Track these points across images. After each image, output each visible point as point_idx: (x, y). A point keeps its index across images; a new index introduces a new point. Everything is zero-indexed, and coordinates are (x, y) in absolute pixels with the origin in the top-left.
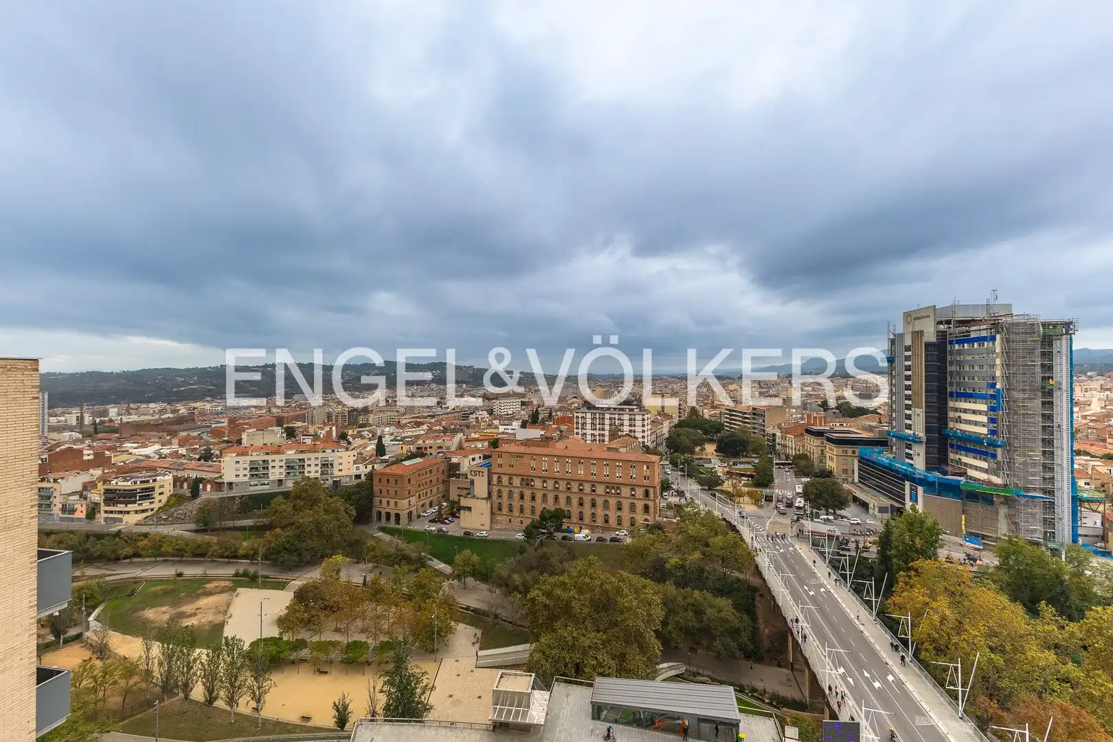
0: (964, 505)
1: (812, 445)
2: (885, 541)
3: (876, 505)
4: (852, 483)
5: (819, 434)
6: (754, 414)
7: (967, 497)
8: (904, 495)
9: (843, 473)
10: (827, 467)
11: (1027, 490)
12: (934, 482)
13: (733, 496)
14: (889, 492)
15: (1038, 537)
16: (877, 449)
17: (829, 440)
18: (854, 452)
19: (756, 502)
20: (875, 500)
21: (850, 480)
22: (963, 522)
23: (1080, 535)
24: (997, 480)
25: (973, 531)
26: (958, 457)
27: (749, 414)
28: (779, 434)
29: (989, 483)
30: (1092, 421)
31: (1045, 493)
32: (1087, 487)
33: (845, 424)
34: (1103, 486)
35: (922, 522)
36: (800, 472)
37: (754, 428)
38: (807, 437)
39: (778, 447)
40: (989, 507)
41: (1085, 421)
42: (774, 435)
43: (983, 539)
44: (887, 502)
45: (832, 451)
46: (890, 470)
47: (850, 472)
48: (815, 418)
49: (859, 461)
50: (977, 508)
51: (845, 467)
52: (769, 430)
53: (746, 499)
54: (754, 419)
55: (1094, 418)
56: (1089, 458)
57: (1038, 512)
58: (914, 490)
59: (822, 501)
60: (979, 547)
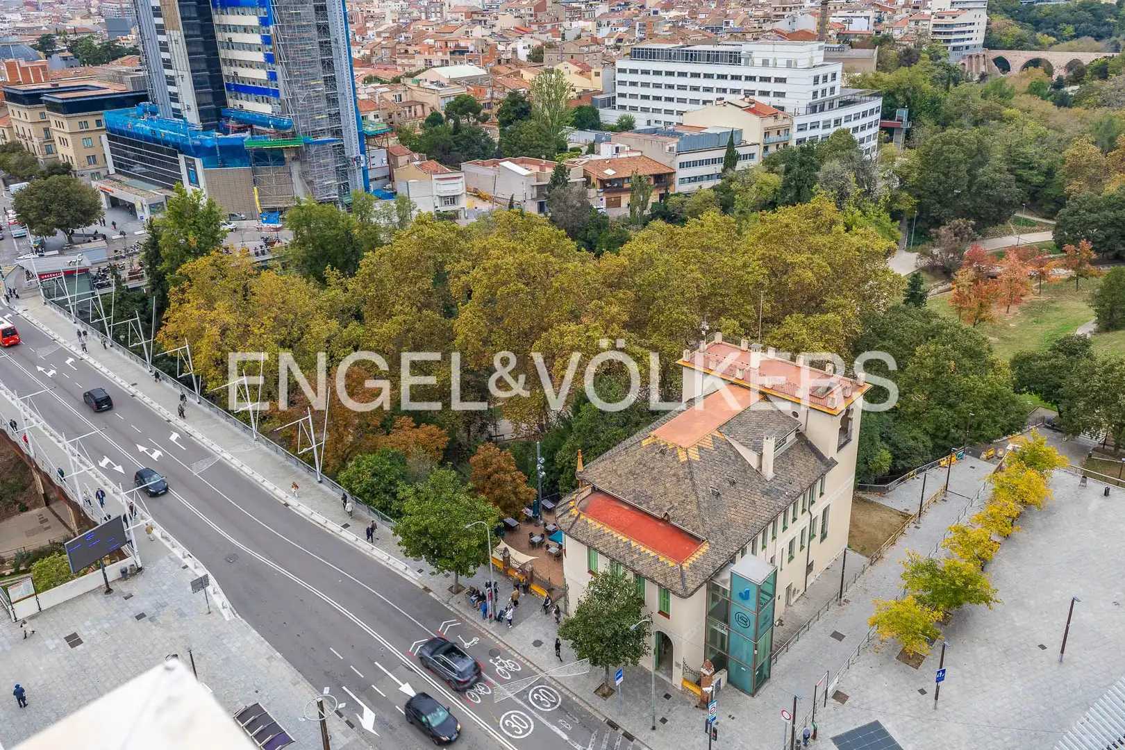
0: (254, 172)
1: (24, 122)
2: (153, 251)
3: (144, 203)
4: (105, 177)
5: (32, 99)
7: (256, 160)
8: (180, 176)
9: (90, 164)
10: (61, 158)
11: (316, 134)
12: (214, 148)
14: (163, 178)
15: (334, 194)
17: (53, 107)
18: (99, 123)
20: (142, 195)
21: (101, 171)
22: (257, 197)
23: (371, 180)
25: (269, 206)
26: (238, 102)
30: (386, 39)
31: (333, 135)
32: (377, 120)
34: (389, 117)
38: (12, 107)
40: (281, 168)
41: (378, 40)
43: (279, 213)
44: (158, 194)
45: (63, 127)
46: (157, 141)
47: (99, 158)
48: (24, 70)
49: (109, 137)
50: (269, 173)
51: (91, 152)
55: (387, 35)
56: (378, 84)
57: (329, 161)
58: (190, 166)
59: (53, 219)
60: (279, 226)
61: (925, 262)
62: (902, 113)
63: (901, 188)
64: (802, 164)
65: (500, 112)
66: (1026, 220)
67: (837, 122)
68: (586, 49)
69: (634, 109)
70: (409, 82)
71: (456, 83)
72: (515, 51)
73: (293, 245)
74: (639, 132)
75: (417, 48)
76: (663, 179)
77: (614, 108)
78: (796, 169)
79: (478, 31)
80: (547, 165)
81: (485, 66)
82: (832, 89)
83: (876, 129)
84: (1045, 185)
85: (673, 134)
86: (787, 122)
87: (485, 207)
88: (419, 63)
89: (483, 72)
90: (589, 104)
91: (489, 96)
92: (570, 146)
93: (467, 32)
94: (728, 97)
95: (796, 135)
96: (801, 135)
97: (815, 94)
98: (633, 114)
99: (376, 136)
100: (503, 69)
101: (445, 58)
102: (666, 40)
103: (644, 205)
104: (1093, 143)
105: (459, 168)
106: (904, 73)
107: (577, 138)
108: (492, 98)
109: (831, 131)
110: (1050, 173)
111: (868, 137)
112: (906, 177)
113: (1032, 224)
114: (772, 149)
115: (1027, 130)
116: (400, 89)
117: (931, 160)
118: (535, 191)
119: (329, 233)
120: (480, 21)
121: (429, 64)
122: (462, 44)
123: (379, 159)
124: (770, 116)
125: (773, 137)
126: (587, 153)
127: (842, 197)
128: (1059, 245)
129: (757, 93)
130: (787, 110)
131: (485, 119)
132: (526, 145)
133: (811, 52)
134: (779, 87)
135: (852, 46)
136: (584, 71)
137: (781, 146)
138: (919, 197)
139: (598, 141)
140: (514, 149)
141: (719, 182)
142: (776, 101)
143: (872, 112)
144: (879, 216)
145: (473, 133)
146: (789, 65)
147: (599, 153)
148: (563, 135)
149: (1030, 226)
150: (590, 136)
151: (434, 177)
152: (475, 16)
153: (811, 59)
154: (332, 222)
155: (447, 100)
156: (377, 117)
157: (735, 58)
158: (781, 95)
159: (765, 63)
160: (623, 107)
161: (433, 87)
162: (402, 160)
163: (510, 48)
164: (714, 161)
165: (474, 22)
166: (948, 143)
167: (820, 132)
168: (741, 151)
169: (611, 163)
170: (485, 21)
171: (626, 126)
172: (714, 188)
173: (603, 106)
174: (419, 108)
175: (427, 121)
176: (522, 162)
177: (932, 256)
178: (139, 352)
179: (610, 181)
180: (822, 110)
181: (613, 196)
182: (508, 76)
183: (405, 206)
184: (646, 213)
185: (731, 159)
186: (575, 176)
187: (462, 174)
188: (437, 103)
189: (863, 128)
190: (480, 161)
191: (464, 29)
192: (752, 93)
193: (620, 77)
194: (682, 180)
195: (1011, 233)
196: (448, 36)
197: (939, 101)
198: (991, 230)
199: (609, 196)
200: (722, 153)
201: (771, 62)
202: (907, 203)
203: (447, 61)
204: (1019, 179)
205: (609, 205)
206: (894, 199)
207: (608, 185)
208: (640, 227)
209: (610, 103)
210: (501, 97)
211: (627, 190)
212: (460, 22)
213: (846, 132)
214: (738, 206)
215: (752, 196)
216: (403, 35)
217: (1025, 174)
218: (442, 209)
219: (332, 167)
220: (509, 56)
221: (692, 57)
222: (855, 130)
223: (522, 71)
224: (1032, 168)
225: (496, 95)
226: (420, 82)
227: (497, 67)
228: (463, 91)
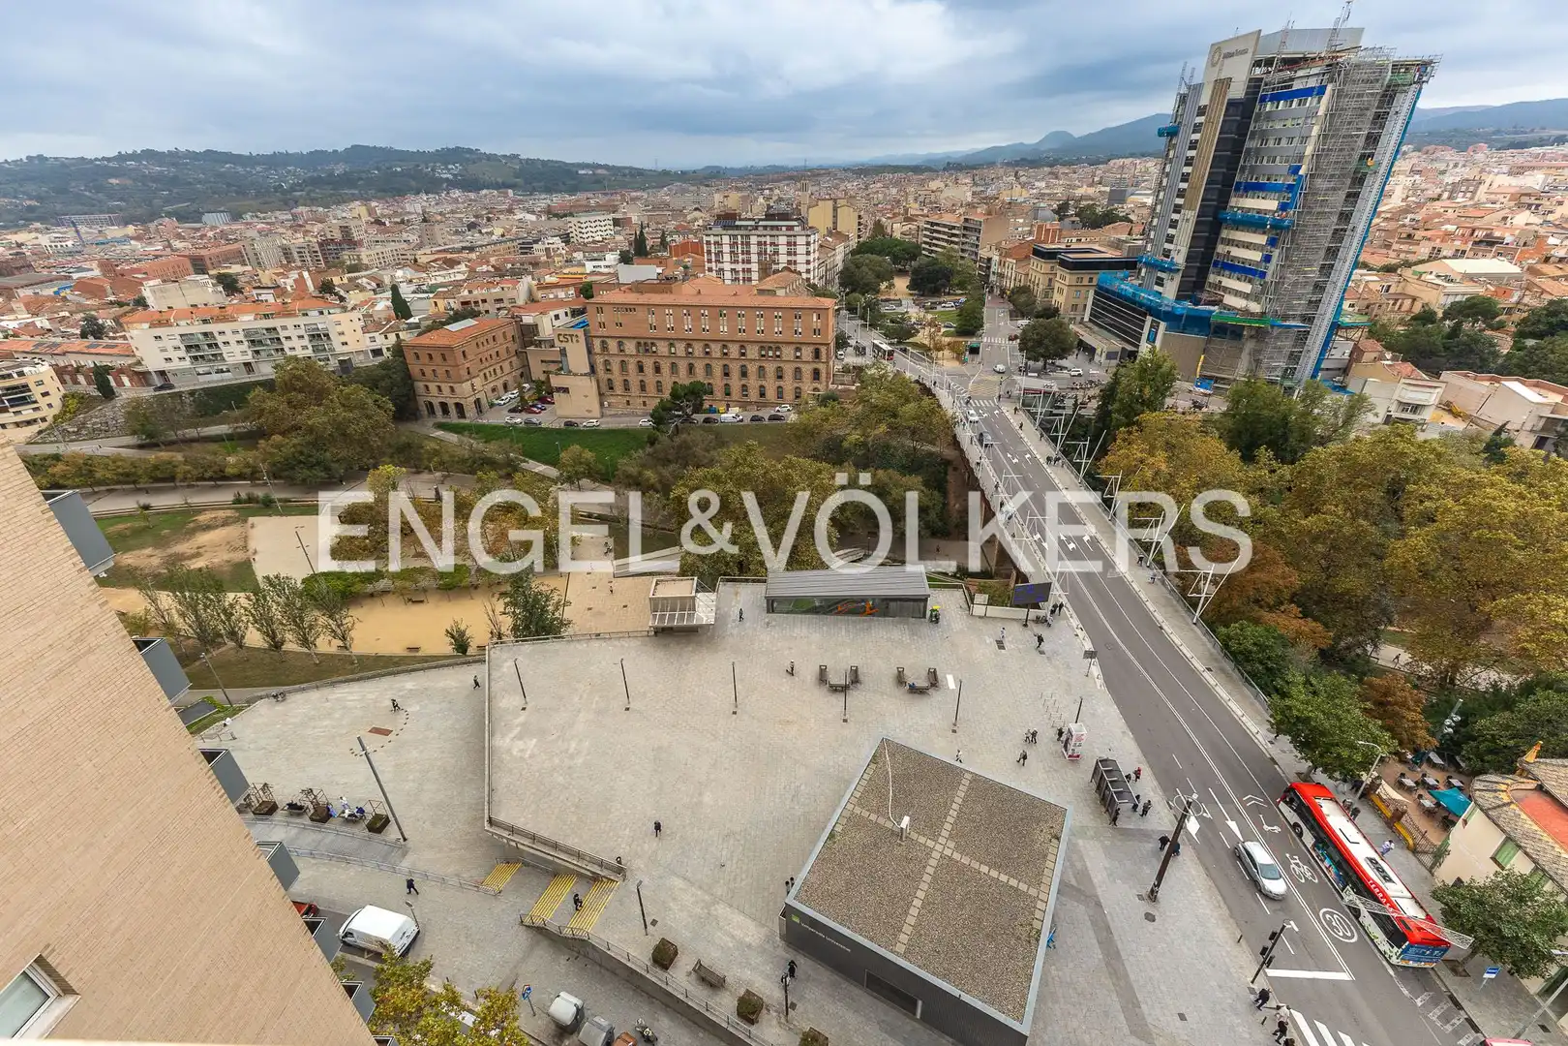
0: (1208, 342)
1: (1038, 272)
2: (1108, 394)
3: (1104, 349)
4: (1080, 323)
5: (1049, 255)
6: (965, 228)
7: (1215, 332)
8: (1141, 334)
9: (1072, 310)
10: (1053, 302)
11: (1285, 317)
12: (1182, 316)
13: (930, 349)
14: (1125, 332)
15: (1276, 375)
16: (1120, 274)
17: (1064, 264)
18: (1091, 280)
19: (959, 357)
20: (1103, 343)
21: (1078, 318)
22: (1200, 364)
23: (1323, 369)
24: (1255, 307)
25: (1208, 374)
27: (959, 228)
28: (996, 258)
29: (1246, 312)
31: (1303, 321)
32: (1351, 309)
33: (1083, 240)
34: (1367, 307)
35: (1158, 367)
36: (1017, 313)
37: (963, 251)
38: (1034, 260)
39: (993, 278)
40: (1235, 343)
42: (989, 260)
43: (1216, 382)
44: (1117, 345)
45: (1064, 279)
46: (1134, 303)
47: (1080, 307)
48: (1048, 231)
49: (1096, 293)
50: (1223, 345)
51: (1077, 303)
52: (983, 253)
53: (947, 353)
54: (964, 236)
55: (1388, 215)
56: (1365, 271)
57: (1287, 344)
58: (1155, 326)
59: (1039, 350)
60: (1208, 392)
65: (1525, 321)
70: (1408, 273)
71: (1472, 280)
73: (1224, 414)
75: (1427, 234)
79: (1523, 218)
81: (1520, 263)
87: (1458, 426)
88: (1424, 250)
89: (1516, 269)
91: (1515, 299)
93: (1505, 219)
99: (1349, 327)
101: (1463, 248)
105: (1438, 376)
108: (1518, 303)
116: (1393, 279)
118: (1541, 423)
119: (1266, 412)
120: (1529, 206)
121: (1435, 255)
122: (1497, 234)
123: (1341, 350)
131: (1500, 327)
132: (1552, 367)
140: (1530, 368)
145: (1476, 341)
151: (1403, 380)
152: (1525, 200)
154: (1273, 403)
155: (1451, 299)
156: (1352, 306)
161: (1439, 282)
162: (1368, 356)
165: (1520, 206)
170: (1538, 206)
174: (1408, 303)
175: (1414, 318)
176: (1536, 385)
178: (1078, 467)
182: (1555, 279)
183: (1358, 404)
187: (1443, 385)
188: (1439, 302)
190: (1472, 374)
191: (1502, 214)
196: (1477, 224)
203: (1464, 252)
210: (1535, 303)
212: (1498, 206)
216: (1410, 216)
218: (1395, 415)
219: (1286, 351)
225: (1526, 300)
226: (1421, 274)
227: (1539, 267)
228: (1480, 290)
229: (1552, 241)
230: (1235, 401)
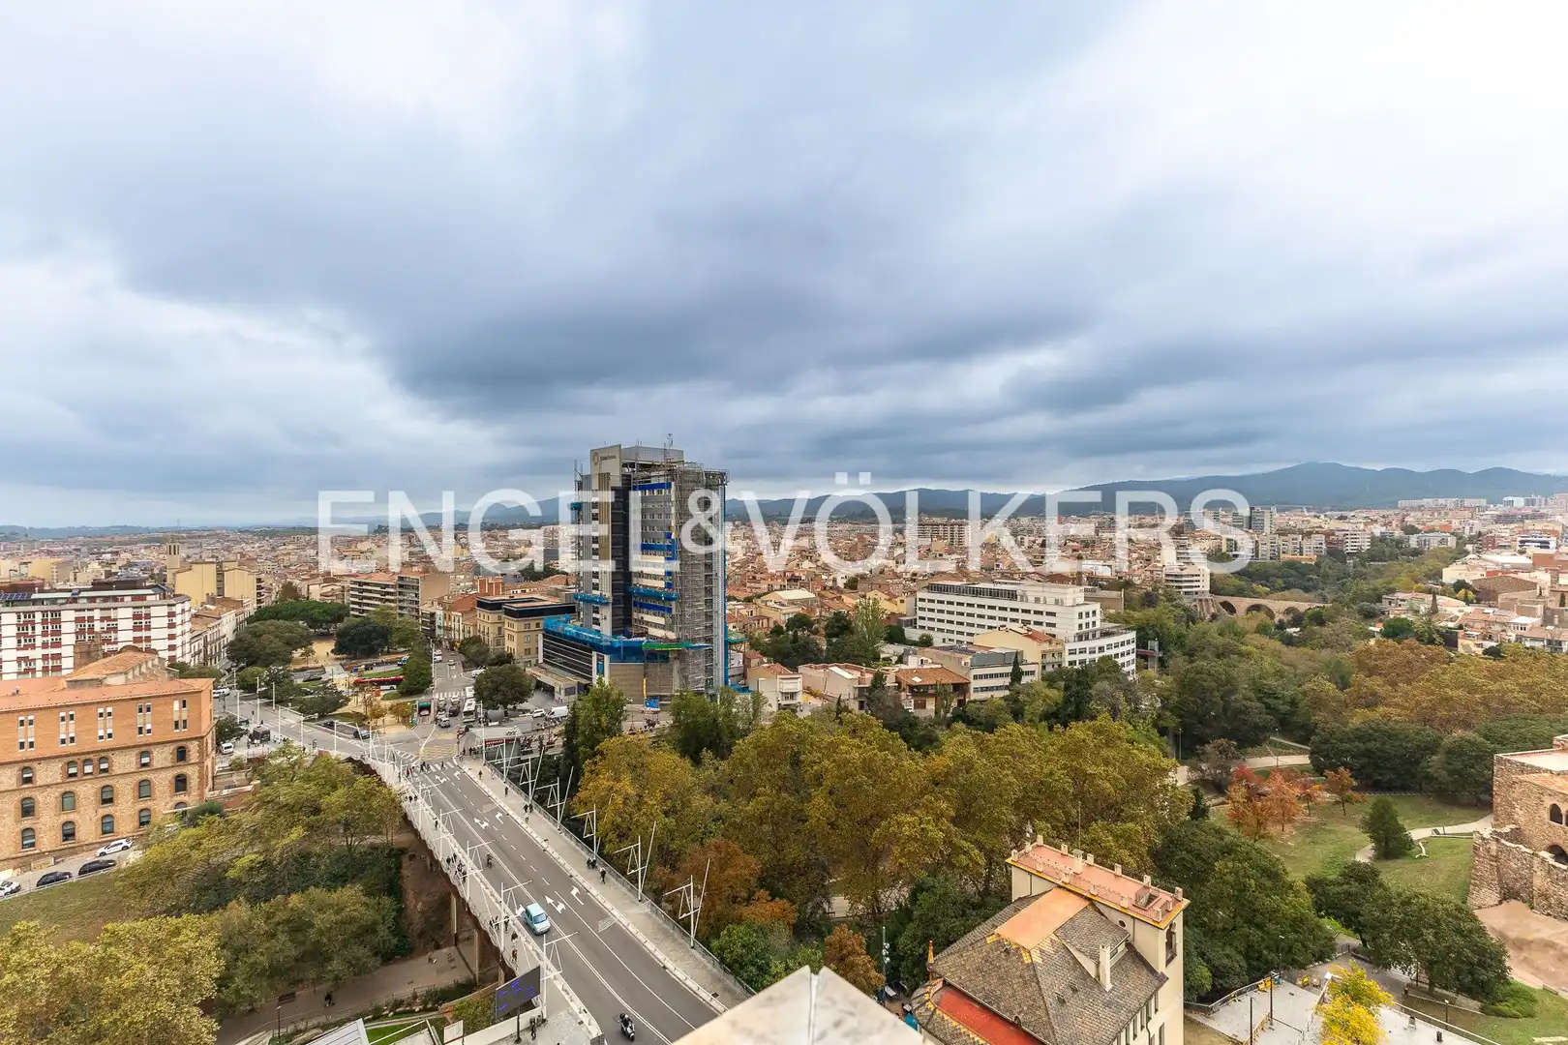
0: (646, 667)
1: (486, 622)
3: (561, 687)
4: (537, 667)
5: (495, 606)
6: (401, 587)
7: (649, 659)
8: (592, 668)
9: (527, 655)
10: (506, 650)
11: (694, 640)
12: (620, 648)
13: (366, 718)
14: (578, 669)
15: (701, 687)
16: (562, 618)
17: (510, 613)
18: (537, 625)
19: (405, 719)
20: (559, 680)
21: (534, 661)
22: (645, 686)
23: (730, 677)
24: (672, 635)
25: (653, 694)
26: (639, 615)
27: (394, 587)
28: (439, 613)
29: (666, 640)
30: (738, 568)
31: (706, 642)
32: (734, 629)
33: (527, 590)
34: (744, 627)
35: (608, 695)
36: (470, 663)
37: (401, 608)
38: (481, 612)
39: (438, 632)
40: (664, 666)
41: (734, 568)
42: (433, 615)
43: (662, 700)
44: (573, 681)
45: (513, 628)
46: (579, 641)
47: (534, 652)
48: (490, 585)
49: (544, 636)
50: (656, 669)
51: (526, 646)
52: (426, 608)
53: (389, 718)
54: (400, 593)
56: (735, 603)
57: (701, 661)
58: (600, 659)
59: (499, 697)
60: (657, 710)
61: (1195, 775)
62: (1154, 644)
63: (1163, 707)
64: (1079, 683)
65: (826, 627)
66: (1281, 743)
67: (1101, 649)
68: (891, 581)
69: (933, 629)
70: (759, 601)
71: (793, 604)
72: (835, 580)
73: (672, 727)
74: (937, 648)
75: (763, 576)
76: (961, 688)
77: (915, 627)
78: (1074, 688)
79: (806, 564)
80: (868, 672)
81: (814, 591)
82: (1094, 623)
83: (1133, 656)
84: (1293, 713)
85: (966, 651)
86: (1059, 647)
87: (818, 702)
88: (764, 586)
89: (813, 595)
90: (896, 624)
91: (818, 614)
92: (882, 656)
93: (799, 565)
94: (1009, 625)
95: (1067, 658)
96: (1073, 658)
97: (1080, 626)
98: (931, 633)
99: (735, 643)
100: (828, 594)
101: (782, 583)
102: (954, 577)
103: (947, 709)
104: (1330, 681)
105: (797, 671)
106: (1150, 611)
107: (889, 650)
108: (821, 616)
109: (1097, 656)
110: (1293, 703)
111: (1128, 663)
112: (1167, 699)
113: (1287, 747)
114: (1049, 669)
115: (1266, 665)
116: (753, 607)
117: (1186, 685)
118: (857, 692)
121: (771, 590)
122: (797, 574)
123: (737, 661)
124: (1045, 641)
125: (1049, 658)
126: (897, 663)
127: (1115, 713)
128: (1318, 769)
129: (1032, 623)
130: (1058, 637)
131: (816, 632)
132: (849, 654)
133: (1074, 594)
134: (1051, 619)
135: (1102, 587)
136: (891, 598)
137: (1056, 666)
138: (1181, 716)
139: (906, 653)
140: (840, 656)
141: (1007, 693)
142: (1049, 630)
143: (1128, 642)
144: (1148, 731)
145: (808, 643)
146: (1057, 602)
147: (906, 663)
148: (877, 647)
149: (1286, 750)
150: (900, 649)
151: (779, 677)
153: (1074, 600)
155: (787, 617)
156: (734, 627)
157: (1012, 595)
158: (1054, 625)
159: (1037, 600)
160: (923, 627)
161: (776, 606)
162: (754, 662)
163: (831, 577)
164: (1001, 675)
166: (1200, 673)
167: (1087, 657)
168: (1024, 668)
169: (917, 672)
171: (926, 642)
172: (1005, 698)
173: (907, 626)
174: (765, 621)
175: (772, 632)
176: (846, 667)
177: (1202, 771)
178: (554, 812)
179: (916, 687)
180: (1087, 639)
181: (920, 699)
182: (832, 599)
183: (758, 700)
184: (949, 715)
185: (1017, 675)
186: (890, 682)
187: (800, 676)
188: (782, 617)
189: (1123, 655)
190: (813, 665)
192: (1029, 622)
193: (920, 604)
194: (976, 690)
195: (1268, 755)
197: (1184, 636)
198: (1250, 750)
199: (917, 699)
200: (1009, 669)
201: (1042, 599)
202: (1171, 721)
203: (785, 587)
204: (1268, 707)
205: (916, 706)
206: (1159, 716)
207: (916, 690)
208: (944, 728)
209: (912, 623)
210: (828, 615)
211: (931, 695)
213: (1109, 657)
214: (1028, 716)
215: (1040, 706)
216: (751, 565)
217: (1271, 701)
218: (783, 703)
219: (703, 666)
220: (830, 584)
221: (977, 593)
222: (1117, 655)
223: (843, 596)
224: (1277, 698)
225: (823, 613)
226: (766, 602)
227: (823, 593)
228: (799, 610)
229: (824, 577)
230: (676, 714)
